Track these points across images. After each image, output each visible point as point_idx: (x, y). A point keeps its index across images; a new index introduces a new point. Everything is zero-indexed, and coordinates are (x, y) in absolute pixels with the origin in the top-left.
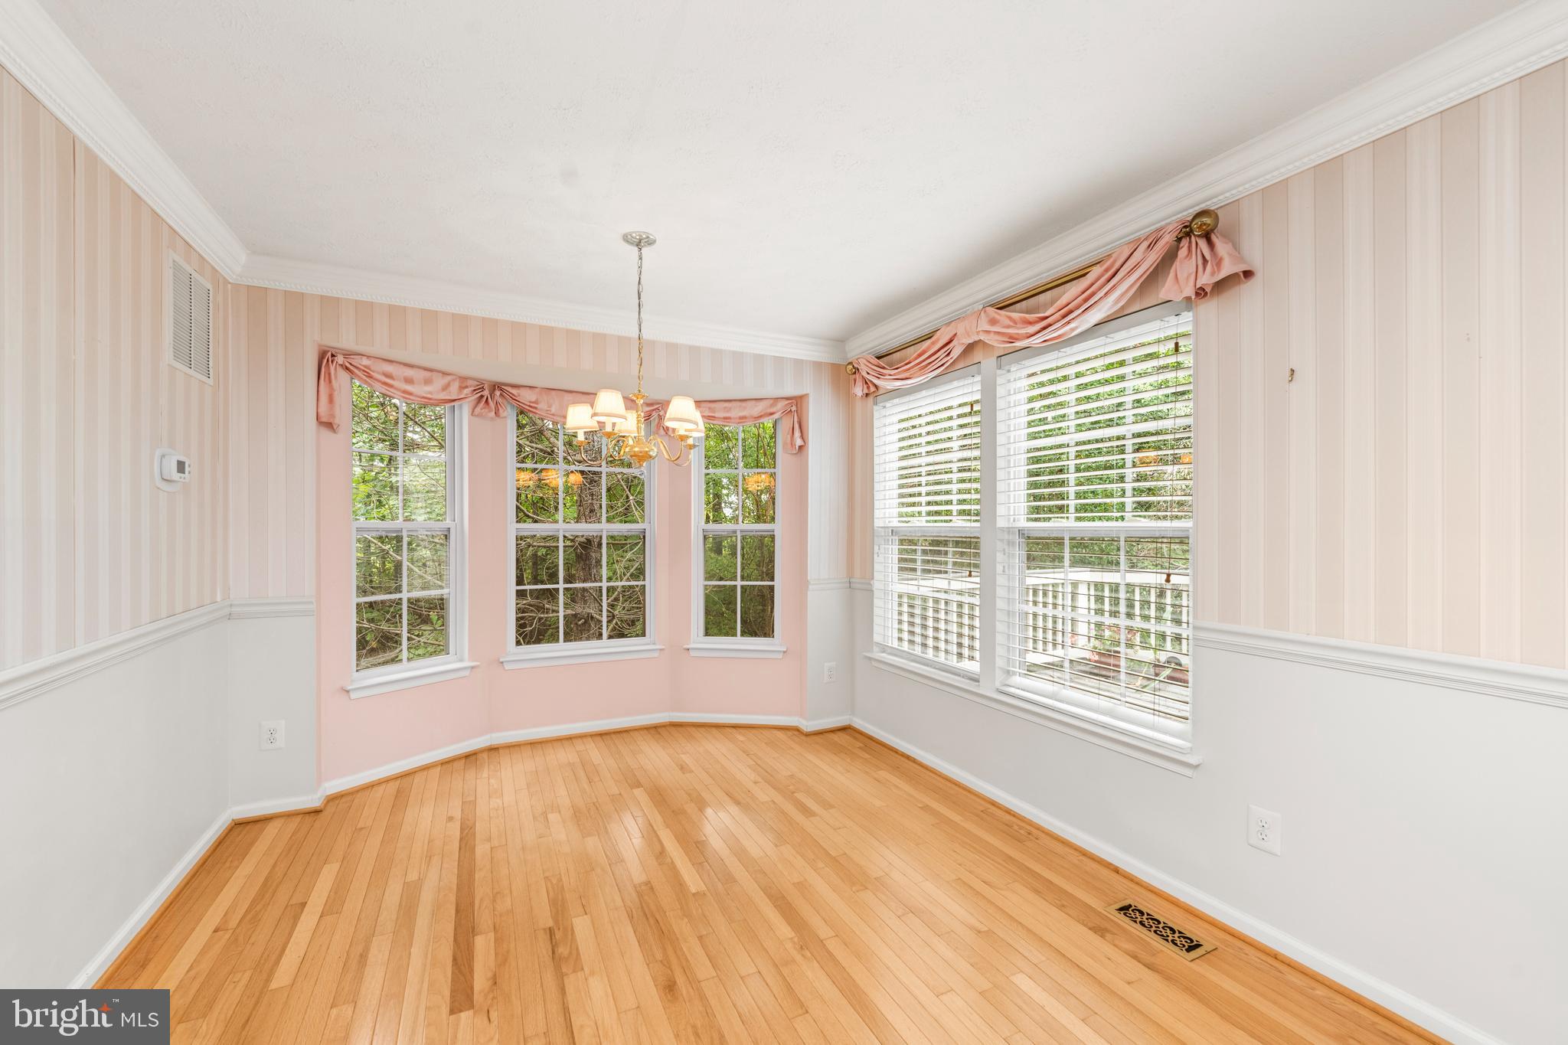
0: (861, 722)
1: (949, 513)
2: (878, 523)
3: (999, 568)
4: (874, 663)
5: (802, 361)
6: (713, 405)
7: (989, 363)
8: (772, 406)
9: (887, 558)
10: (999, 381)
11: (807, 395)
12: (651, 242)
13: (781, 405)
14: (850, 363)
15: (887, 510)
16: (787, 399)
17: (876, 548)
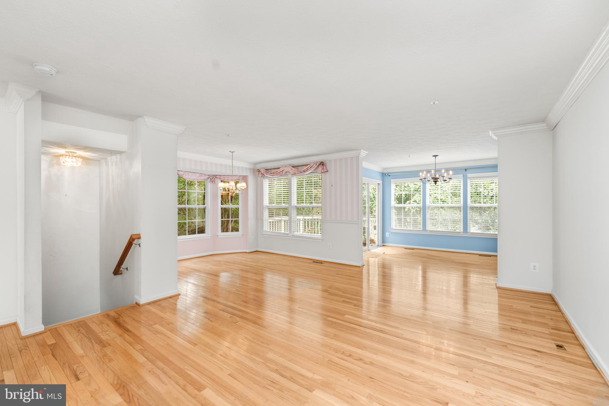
0: (260, 249)
1: (281, 203)
2: (264, 205)
3: (292, 213)
4: (264, 235)
5: (247, 168)
6: (224, 176)
7: (290, 175)
8: (239, 177)
9: (266, 213)
10: (292, 179)
11: (248, 176)
12: (234, 152)
13: (241, 177)
14: (258, 170)
15: (266, 202)
16: (243, 176)
17: (264, 210)
